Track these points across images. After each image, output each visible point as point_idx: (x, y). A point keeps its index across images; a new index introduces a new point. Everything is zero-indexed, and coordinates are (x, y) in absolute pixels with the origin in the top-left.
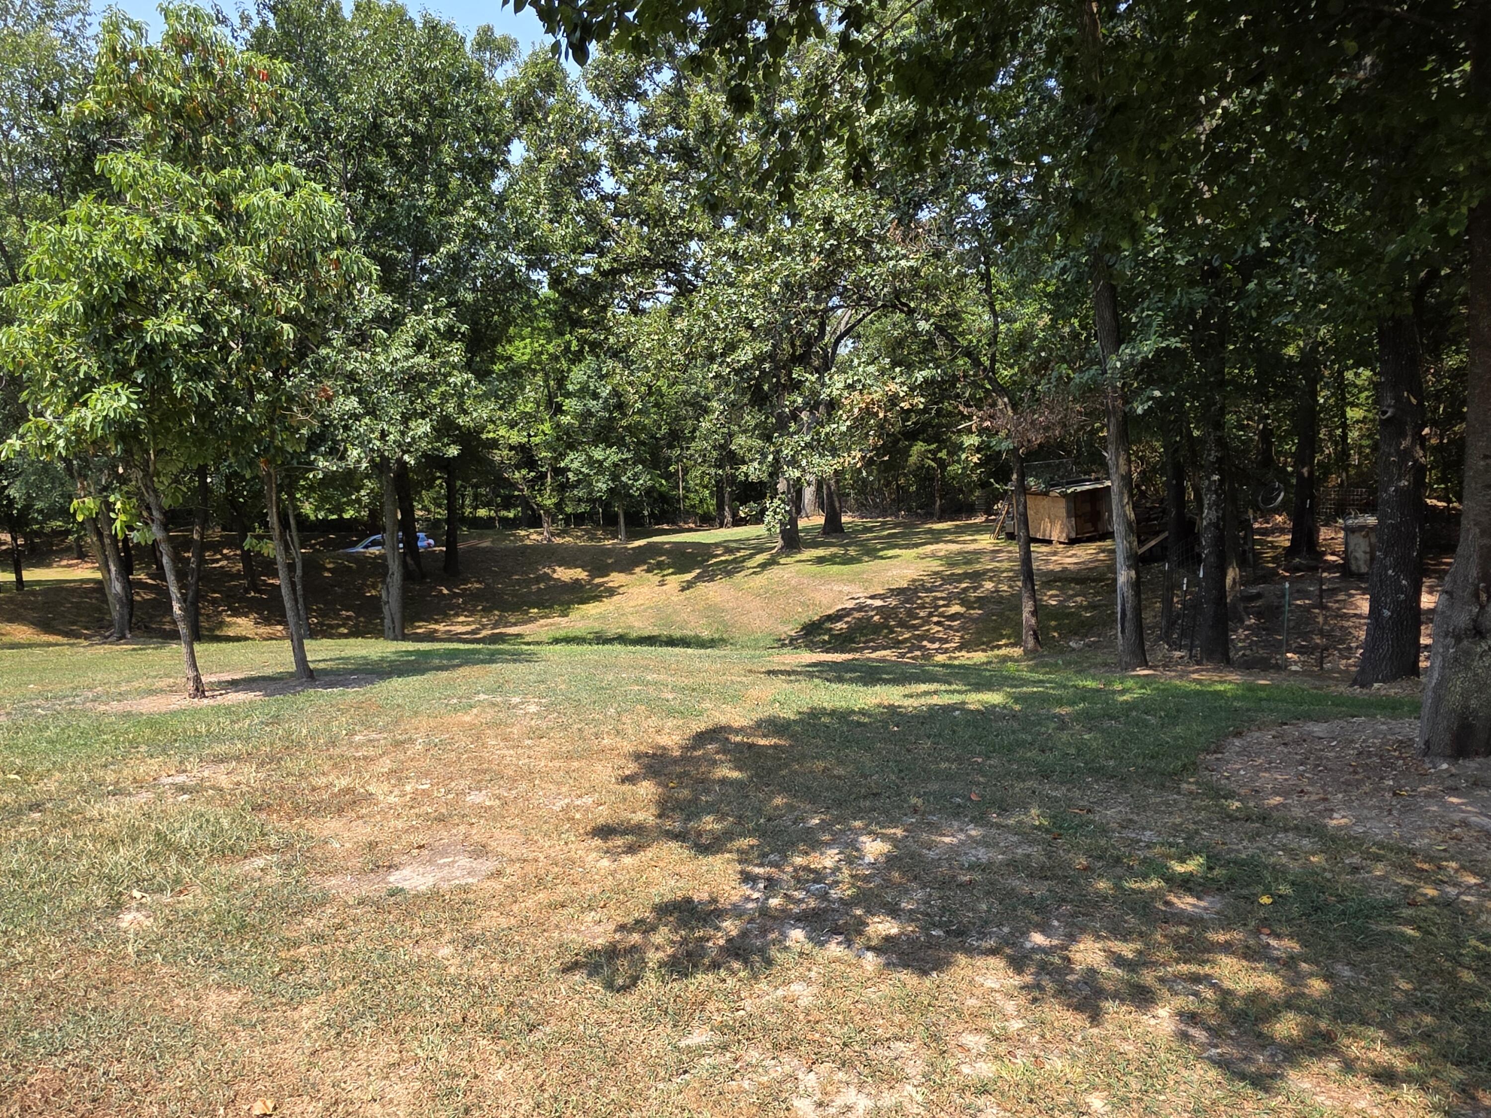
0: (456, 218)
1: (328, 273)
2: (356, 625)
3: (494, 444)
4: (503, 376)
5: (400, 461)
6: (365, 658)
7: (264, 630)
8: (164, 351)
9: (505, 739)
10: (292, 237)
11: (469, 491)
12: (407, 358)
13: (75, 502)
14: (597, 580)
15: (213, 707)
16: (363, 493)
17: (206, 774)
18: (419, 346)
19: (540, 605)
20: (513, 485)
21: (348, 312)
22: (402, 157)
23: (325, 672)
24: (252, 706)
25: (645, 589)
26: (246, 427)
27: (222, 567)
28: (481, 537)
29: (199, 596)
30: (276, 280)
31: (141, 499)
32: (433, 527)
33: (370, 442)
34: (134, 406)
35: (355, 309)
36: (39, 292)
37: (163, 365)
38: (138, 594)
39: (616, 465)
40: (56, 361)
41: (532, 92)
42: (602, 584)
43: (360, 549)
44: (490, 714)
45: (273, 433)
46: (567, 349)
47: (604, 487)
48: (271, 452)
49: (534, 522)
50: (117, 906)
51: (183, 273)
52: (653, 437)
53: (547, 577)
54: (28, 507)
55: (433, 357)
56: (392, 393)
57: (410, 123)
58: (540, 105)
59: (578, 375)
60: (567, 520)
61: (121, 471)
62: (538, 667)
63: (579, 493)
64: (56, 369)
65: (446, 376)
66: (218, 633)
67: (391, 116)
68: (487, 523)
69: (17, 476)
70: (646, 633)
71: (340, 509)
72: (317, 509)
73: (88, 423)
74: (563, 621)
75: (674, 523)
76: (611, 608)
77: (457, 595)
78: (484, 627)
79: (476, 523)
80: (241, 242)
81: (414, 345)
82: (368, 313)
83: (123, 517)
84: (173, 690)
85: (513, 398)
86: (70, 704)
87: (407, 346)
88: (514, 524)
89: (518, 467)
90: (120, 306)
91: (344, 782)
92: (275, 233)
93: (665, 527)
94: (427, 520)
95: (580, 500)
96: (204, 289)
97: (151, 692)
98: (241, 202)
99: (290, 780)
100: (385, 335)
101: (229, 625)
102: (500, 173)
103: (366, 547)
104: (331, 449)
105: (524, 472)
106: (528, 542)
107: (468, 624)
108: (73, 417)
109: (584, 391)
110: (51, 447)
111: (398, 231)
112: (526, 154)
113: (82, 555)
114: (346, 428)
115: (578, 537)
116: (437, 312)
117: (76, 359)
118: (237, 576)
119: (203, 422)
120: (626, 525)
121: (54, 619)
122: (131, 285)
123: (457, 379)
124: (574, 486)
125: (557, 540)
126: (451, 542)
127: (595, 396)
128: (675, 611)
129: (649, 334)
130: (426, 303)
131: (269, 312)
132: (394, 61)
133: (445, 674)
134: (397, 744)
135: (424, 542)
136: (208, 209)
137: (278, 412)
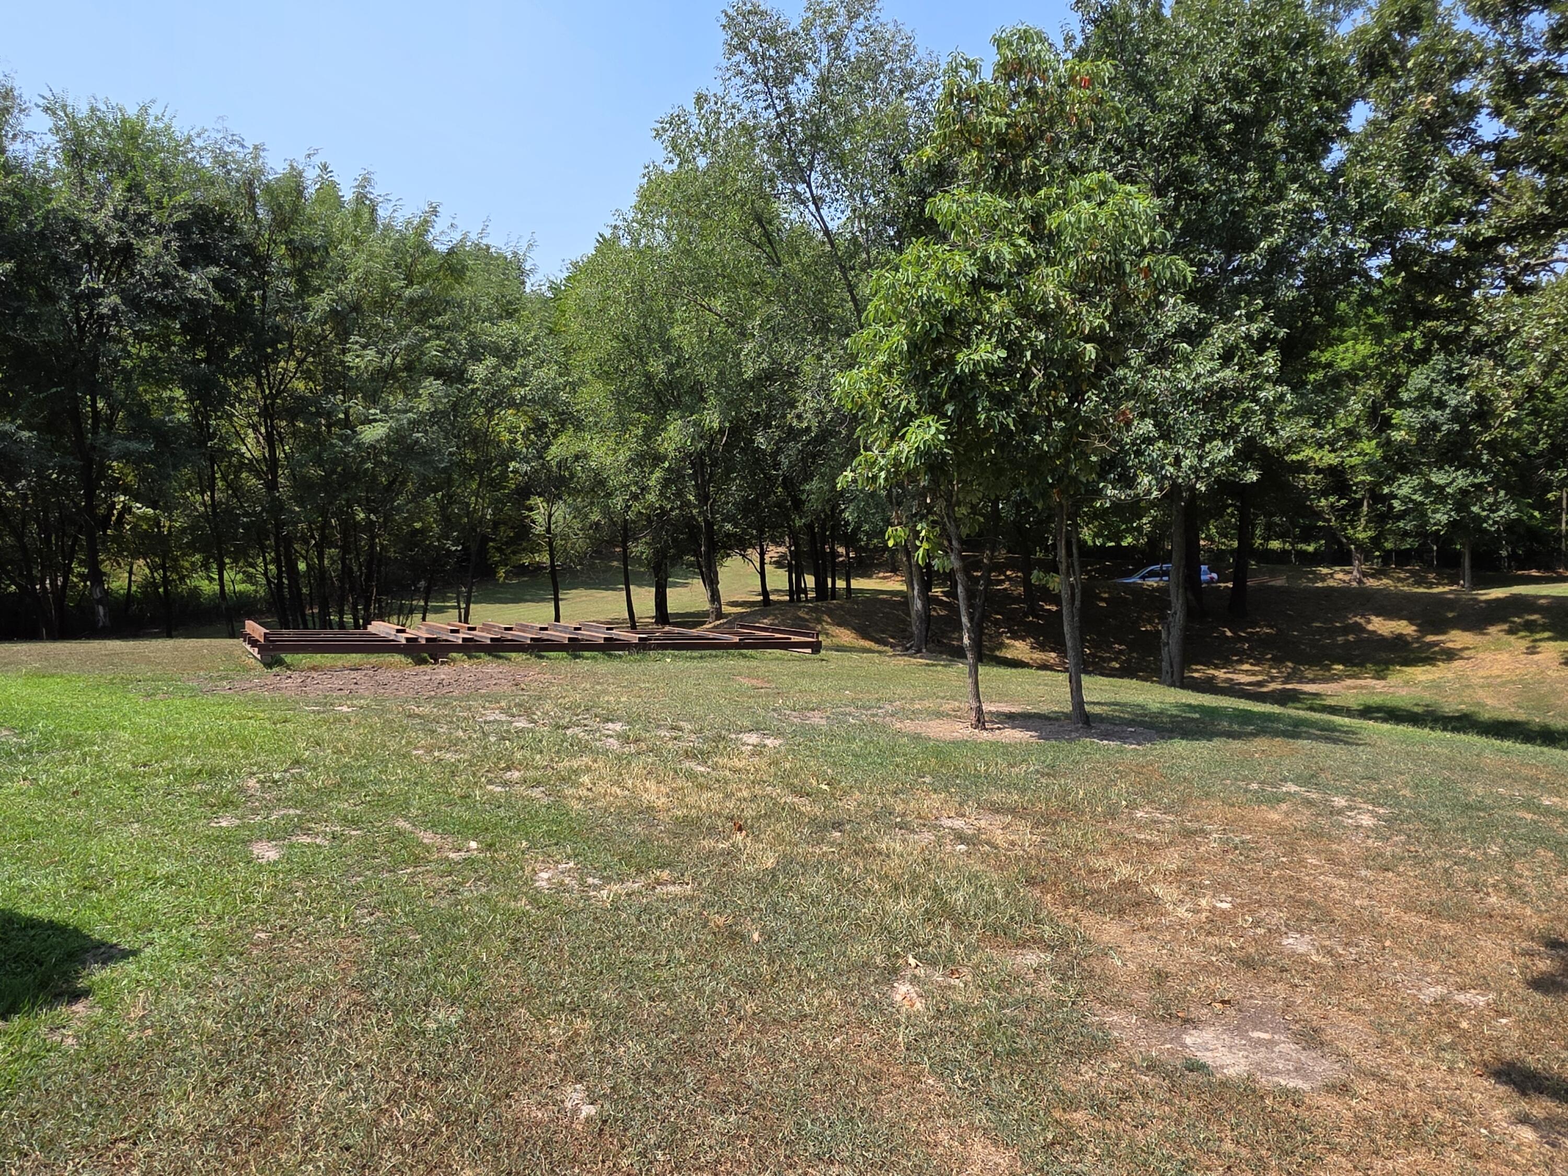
0: (1283, 205)
1: (1136, 284)
2: (1128, 661)
3: (1302, 467)
4: (1320, 388)
5: (1192, 488)
6: (1142, 707)
7: (1038, 656)
8: (973, 381)
9: (1330, 860)
10: (1102, 249)
11: (1261, 520)
12: (1212, 372)
13: (890, 529)
14: (1430, 638)
15: (992, 744)
16: (1144, 520)
17: (983, 823)
18: (1227, 357)
19: (1347, 661)
20: (1319, 515)
21: (1149, 328)
22: (1222, 146)
23: (1100, 718)
24: (1027, 750)
25: (1505, 656)
26: (1043, 456)
27: (1005, 589)
28: (1273, 575)
29: (985, 617)
30: (1082, 299)
31: (944, 529)
32: (1217, 559)
33: (1162, 467)
34: (942, 437)
35: (1157, 324)
36: (875, 336)
37: (970, 396)
38: (935, 609)
39: (1463, 492)
40: (884, 399)
41: (1386, 36)
42: (1436, 644)
43: (1136, 580)
44: (1304, 817)
45: (1068, 462)
46: (1409, 347)
47: (1444, 519)
48: (1065, 481)
49: (1341, 558)
50: (892, 973)
51: (993, 303)
52: (1524, 454)
53: (1359, 628)
54: (857, 528)
55: (1242, 370)
56: (1191, 414)
57: (1235, 106)
58: (1396, 50)
59: (1418, 379)
60: (1387, 557)
61: (928, 501)
62: (1363, 754)
63: (1406, 525)
64: (884, 406)
65: (1255, 389)
66: (997, 653)
67: (1214, 103)
68: (1281, 557)
69: (851, 501)
70: (1506, 716)
71: (1118, 537)
72: (1096, 535)
73: (904, 455)
74: (1379, 684)
75: (1548, 568)
76: (1450, 675)
77: (1243, 640)
78: (1273, 679)
79: (1267, 556)
80: (1051, 262)
81: (1220, 357)
82: (1171, 326)
83: (926, 545)
84: (955, 716)
85: (1330, 414)
86: (873, 715)
87: (1212, 359)
88: (1317, 559)
89: (1325, 493)
90: (938, 342)
91: (1125, 871)
92: (1085, 248)
93: (1534, 573)
94: (1210, 551)
95: (1406, 534)
96: (1012, 315)
97: (939, 715)
98: (1052, 222)
99: (1066, 853)
100: (1189, 349)
101: (1008, 647)
102: (1335, 146)
103: (1143, 578)
104: (1120, 475)
105: (1332, 499)
106: (1331, 583)
107: (1254, 674)
108: (893, 451)
109: (1425, 399)
110: (875, 478)
111: (1210, 232)
112: (1371, 116)
113: (895, 570)
114: (1139, 453)
115: (1400, 580)
116: (1251, 318)
117: (898, 396)
118: (1017, 600)
119: (1003, 452)
120: (1472, 567)
121: (869, 626)
122: (949, 321)
123: (1268, 393)
124: (1402, 515)
125: (1371, 583)
126: (1240, 577)
127: (1440, 404)
128: (1554, 691)
129: (1541, 318)
130: (1239, 308)
131: (1073, 333)
132: (1222, 40)
133: (1236, 744)
134: (1188, 834)
135: (1207, 575)
136: (1022, 234)
137: (1075, 439)
